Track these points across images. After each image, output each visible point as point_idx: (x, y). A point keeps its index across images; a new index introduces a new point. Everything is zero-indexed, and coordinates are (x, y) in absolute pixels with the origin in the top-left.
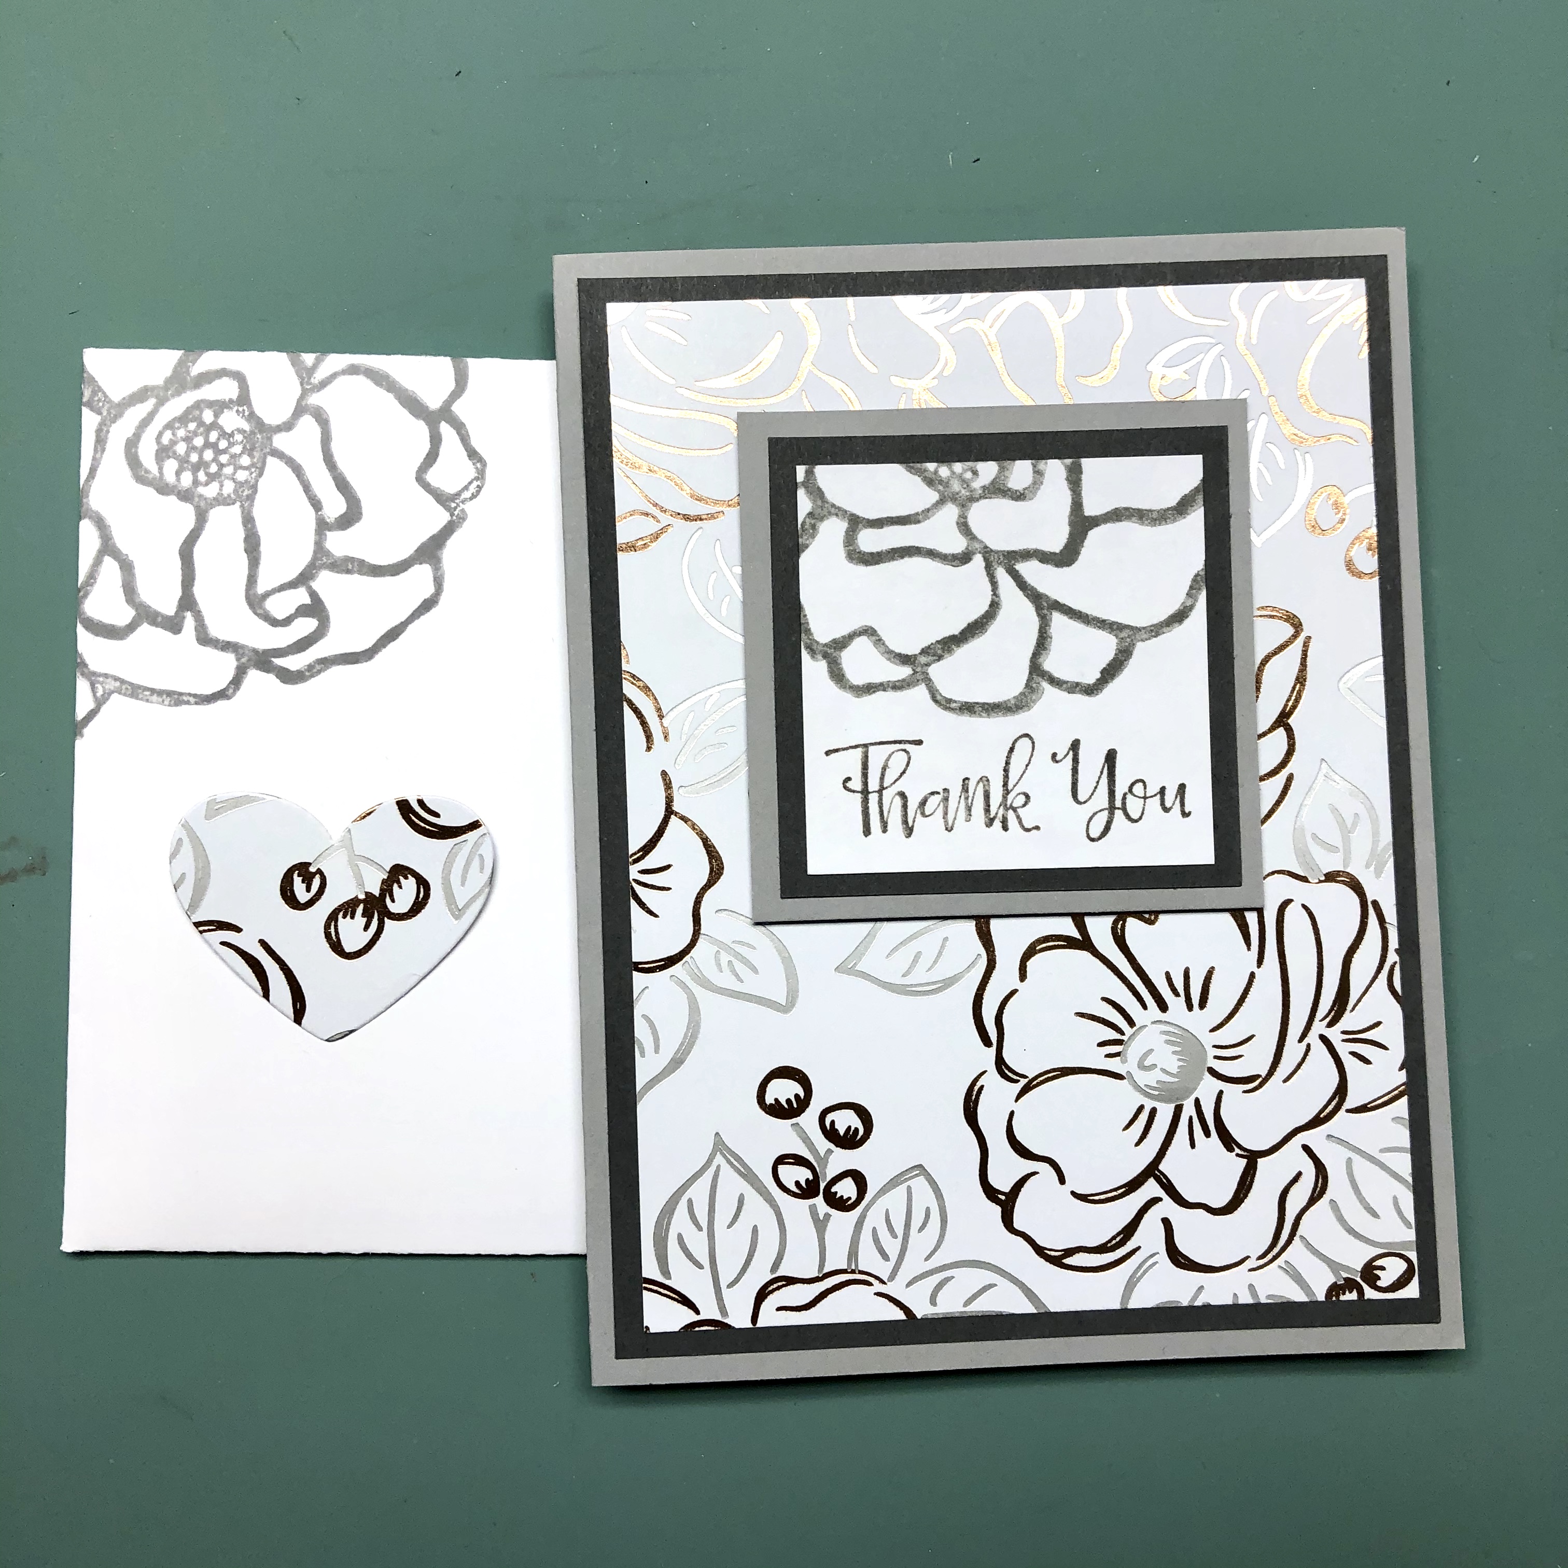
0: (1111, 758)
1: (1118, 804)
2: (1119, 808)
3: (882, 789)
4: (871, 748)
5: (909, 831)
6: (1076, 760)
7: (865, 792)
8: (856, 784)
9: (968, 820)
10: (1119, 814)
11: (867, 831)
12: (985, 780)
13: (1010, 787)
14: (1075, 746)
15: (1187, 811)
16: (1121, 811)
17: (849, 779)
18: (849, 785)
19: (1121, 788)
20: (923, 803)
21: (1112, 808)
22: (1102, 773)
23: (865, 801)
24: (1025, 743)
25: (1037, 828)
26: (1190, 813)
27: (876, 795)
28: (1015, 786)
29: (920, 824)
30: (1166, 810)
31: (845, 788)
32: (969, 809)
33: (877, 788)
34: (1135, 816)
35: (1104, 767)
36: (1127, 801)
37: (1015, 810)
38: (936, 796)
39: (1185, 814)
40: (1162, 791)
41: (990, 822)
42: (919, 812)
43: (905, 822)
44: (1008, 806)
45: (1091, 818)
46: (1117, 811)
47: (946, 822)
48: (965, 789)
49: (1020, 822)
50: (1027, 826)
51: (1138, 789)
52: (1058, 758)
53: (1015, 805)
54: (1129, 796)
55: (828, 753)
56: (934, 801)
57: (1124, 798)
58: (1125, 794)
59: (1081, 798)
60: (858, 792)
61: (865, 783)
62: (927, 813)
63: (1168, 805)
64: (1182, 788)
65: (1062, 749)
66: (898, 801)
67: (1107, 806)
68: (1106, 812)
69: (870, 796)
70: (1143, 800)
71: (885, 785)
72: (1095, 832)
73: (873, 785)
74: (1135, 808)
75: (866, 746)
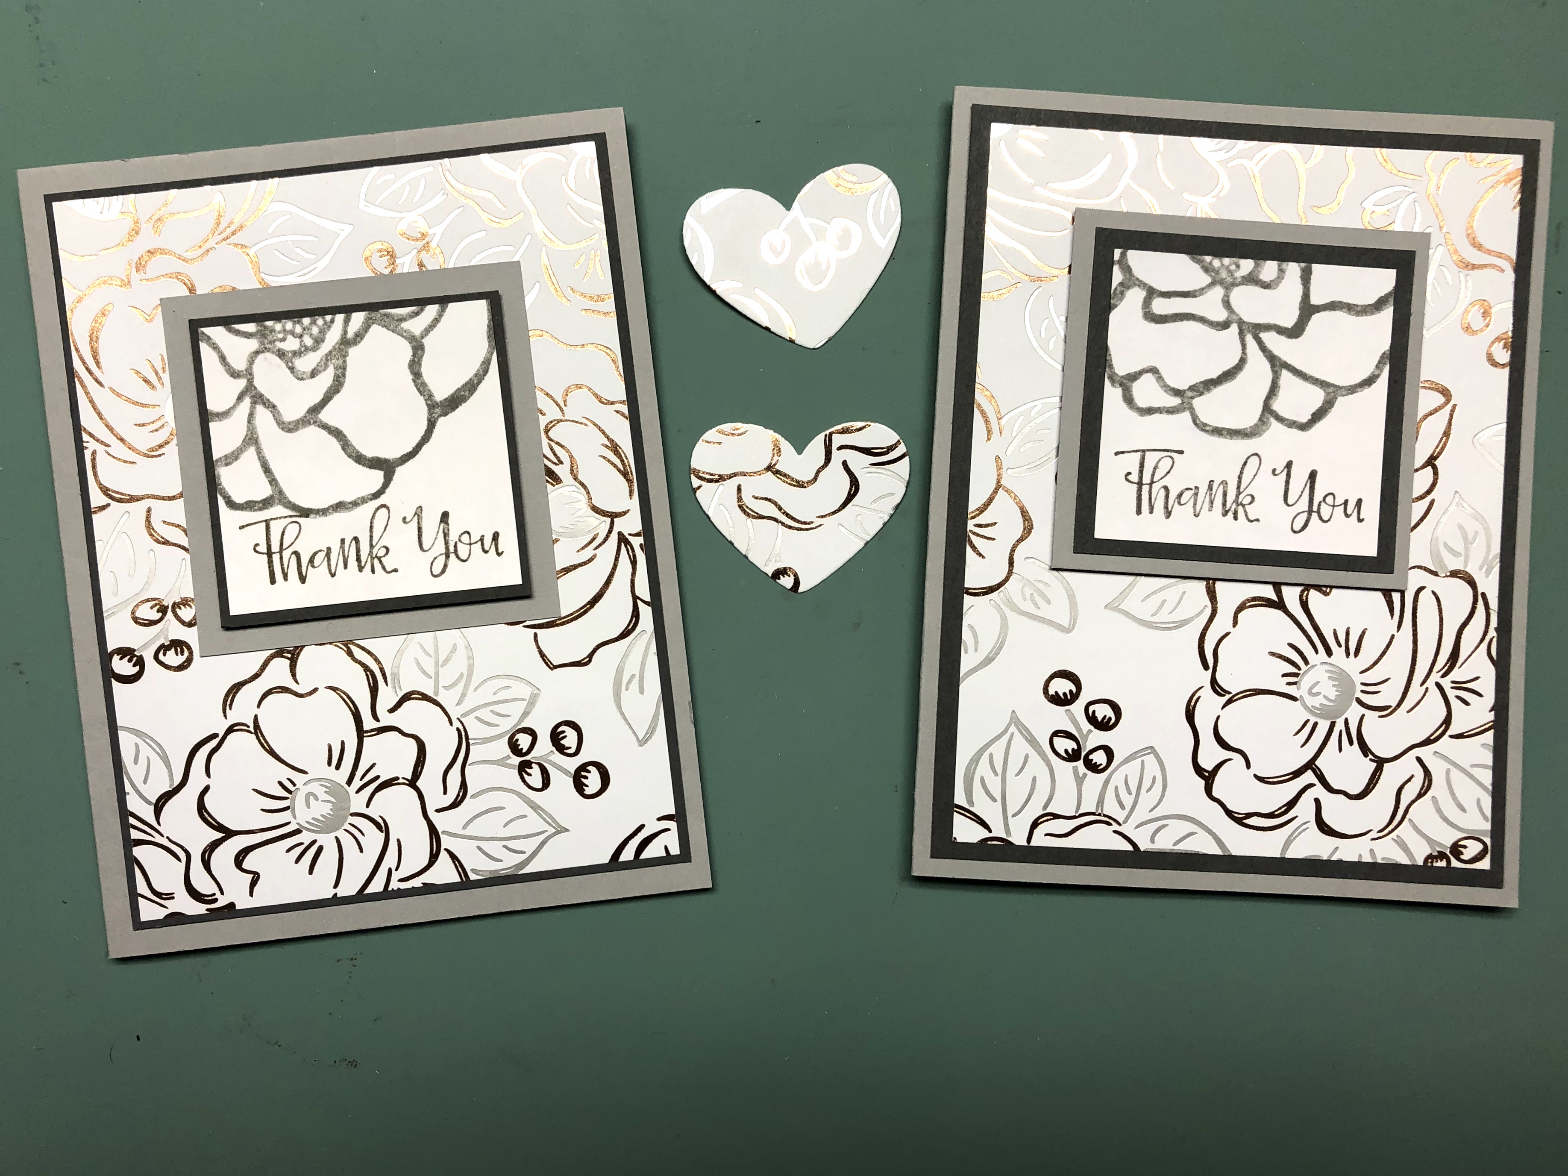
0: (1313, 475)
1: (1315, 508)
2: (1315, 512)
3: (1152, 482)
4: (1147, 453)
5: (1168, 514)
6: (1288, 475)
7: (1140, 484)
8: (1134, 477)
9: (1210, 510)
10: (1314, 516)
11: (1139, 512)
12: (1224, 483)
13: (1242, 490)
14: (1289, 465)
15: (1361, 518)
16: (1316, 514)
17: (1129, 473)
18: (1129, 477)
19: (1318, 498)
20: (1180, 496)
21: (1310, 512)
22: (1306, 485)
23: (1140, 491)
24: (1254, 460)
25: (1258, 520)
26: (1363, 520)
27: (1148, 486)
28: (1245, 489)
29: (1177, 510)
30: (1347, 516)
31: (1127, 480)
32: (1212, 502)
33: (1149, 482)
34: (1325, 518)
35: (1307, 482)
36: (1321, 507)
37: (1243, 506)
38: (1190, 491)
39: (1360, 520)
40: (1346, 503)
41: (1225, 513)
42: (1176, 501)
43: (1166, 507)
44: (1239, 503)
45: (1295, 517)
46: (1313, 514)
47: (1195, 510)
48: (1210, 488)
49: (1246, 515)
50: (1251, 518)
51: (1329, 499)
52: (1277, 472)
53: (1244, 502)
54: (1323, 504)
55: (1117, 454)
56: (1187, 495)
57: (1319, 505)
58: (1320, 502)
59: (1290, 502)
60: (1135, 483)
61: (1141, 478)
62: (1182, 502)
63: (1349, 512)
64: (1359, 502)
65: (1280, 466)
66: (1163, 493)
67: (1307, 509)
68: (1306, 514)
69: (1144, 487)
70: (1332, 507)
71: (1154, 481)
72: (1297, 527)
73: (1146, 479)
74: (1326, 511)
75: (1144, 451)
